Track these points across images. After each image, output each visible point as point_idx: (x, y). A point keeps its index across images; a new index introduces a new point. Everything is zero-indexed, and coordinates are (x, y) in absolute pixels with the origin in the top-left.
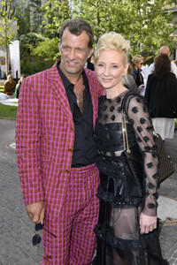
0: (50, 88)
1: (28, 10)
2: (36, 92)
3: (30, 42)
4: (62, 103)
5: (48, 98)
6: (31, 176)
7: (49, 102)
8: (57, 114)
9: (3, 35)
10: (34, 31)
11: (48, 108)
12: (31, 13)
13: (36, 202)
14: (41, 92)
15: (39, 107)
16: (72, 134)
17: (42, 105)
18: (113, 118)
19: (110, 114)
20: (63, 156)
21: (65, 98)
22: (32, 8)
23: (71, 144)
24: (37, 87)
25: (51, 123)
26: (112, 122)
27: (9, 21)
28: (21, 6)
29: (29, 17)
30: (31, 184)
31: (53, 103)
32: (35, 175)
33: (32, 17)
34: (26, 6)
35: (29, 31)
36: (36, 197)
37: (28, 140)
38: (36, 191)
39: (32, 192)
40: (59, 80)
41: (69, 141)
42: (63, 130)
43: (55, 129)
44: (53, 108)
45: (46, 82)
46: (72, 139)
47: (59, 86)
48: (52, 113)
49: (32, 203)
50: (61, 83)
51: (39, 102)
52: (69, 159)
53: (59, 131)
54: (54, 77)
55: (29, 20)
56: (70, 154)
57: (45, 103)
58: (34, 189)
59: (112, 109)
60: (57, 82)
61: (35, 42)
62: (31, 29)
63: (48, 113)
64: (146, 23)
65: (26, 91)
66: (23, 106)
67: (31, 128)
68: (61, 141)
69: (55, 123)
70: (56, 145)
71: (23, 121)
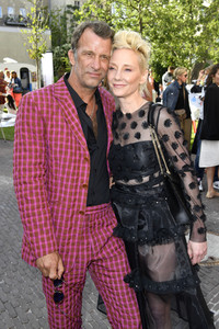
0: (58, 108)
1: (64, 18)
2: (40, 113)
4: (73, 127)
5: (57, 121)
6: (40, 220)
7: (57, 126)
8: (67, 141)
9: (34, 47)
11: (57, 134)
12: (68, 21)
13: (50, 252)
14: (48, 112)
15: (45, 132)
16: (87, 165)
17: (49, 129)
18: (138, 136)
19: (132, 132)
20: (76, 193)
21: (77, 120)
22: (68, 16)
23: (86, 179)
24: (42, 107)
26: (136, 141)
27: (40, 30)
28: (56, 14)
29: (65, 26)
30: (42, 229)
31: (62, 128)
33: (69, 25)
34: (62, 13)
35: (65, 42)
37: (33, 173)
38: (48, 239)
39: (43, 240)
40: (68, 97)
42: (75, 162)
43: (65, 161)
44: (62, 132)
45: (52, 101)
46: (87, 172)
47: (69, 105)
48: (62, 139)
49: (45, 254)
50: (70, 102)
51: (45, 126)
52: (84, 197)
53: (70, 162)
54: (62, 94)
55: (65, 30)
56: (84, 191)
57: (52, 126)
58: (45, 236)
59: (134, 125)
60: (66, 100)
63: (56, 140)
64: (199, 29)
65: (28, 110)
66: (23, 130)
67: (36, 158)
68: (73, 175)
69: (66, 153)
70: (67, 181)
71: (25, 150)
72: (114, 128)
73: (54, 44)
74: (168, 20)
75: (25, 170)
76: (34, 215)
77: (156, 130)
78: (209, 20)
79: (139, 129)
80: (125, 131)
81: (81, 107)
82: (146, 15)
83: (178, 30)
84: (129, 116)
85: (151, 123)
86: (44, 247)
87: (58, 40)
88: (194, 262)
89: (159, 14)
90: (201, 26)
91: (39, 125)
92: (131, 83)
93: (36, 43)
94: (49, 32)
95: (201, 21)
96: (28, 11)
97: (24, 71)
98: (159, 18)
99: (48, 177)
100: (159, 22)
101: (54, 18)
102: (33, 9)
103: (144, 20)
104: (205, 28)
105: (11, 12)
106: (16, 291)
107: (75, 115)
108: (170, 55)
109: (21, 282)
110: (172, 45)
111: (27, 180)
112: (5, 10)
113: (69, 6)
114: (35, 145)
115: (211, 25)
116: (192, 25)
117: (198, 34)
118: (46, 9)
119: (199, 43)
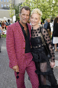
0: (17, 29)
1: (18, 7)
2: (12, 30)
6: (13, 57)
7: (17, 33)
12: (19, 8)
13: (16, 65)
14: (14, 30)
16: (25, 43)
17: (15, 34)
18: (37, 35)
19: (36, 34)
21: (22, 32)
22: (19, 6)
23: (24, 46)
25: (18, 40)
26: (37, 36)
27: (12, 10)
28: (16, 6)
30: (14, 60)
31: (18, 33)
32: (15, 57)
33: (19, 9)
34: (18, 6)
35: (19, 13)
36: (16, 64)
37: (11, 45)
38: (15, 62)
39: (14, 62)
40: (19, 26)
41: (24, 45)
42: (22, 42)
43: (19, 42)
44: (18, 35)
45: (15, 27)
46: (25, 45)
47: (20, 28)
48: (18, 37)
49: (15, 66)
50: (20, 27)
51: (14, 33)
54: (18, 25)
57: (15, 33)
58: (14, 61)
59: (36, 33)
60: (19, 27)
63: (17, 37)
64: (52, 9)
65: (9, 30)
66: (8, 35)
67: (12, 42)
68: (21, 45)
69: (19, 40)
70: (20, 47)
71: (9, 40)
72: (31, 33)
73: (16, 13)
74: (44, 7)
75: (9, 45)
76: (12, 56)
77: (42, 34)
78: (55, 7)
79: (38, 33)
80: (34, 34)
81: (23, 28)
82: (39, 5)
83: (47, 9)
84: (35, 30)
85: (41, 32)
86: (14, 64)
87: (17, 12)
88: (52, 67)
89: (42, 5)
90: (53, 8)
91: (12, 33)
93: (11, 13)
94: (15, 11)
95: (53, 7)
96: (9, 5)
97: (9, 20)
98: (42, 6)
99: (15, 46)
100: (42, 7)
102: (11, 5)
103: (38, 7)
104: (53, 9)
105: (5, 6)
106: (8, 75)
107: (21, 30)
108: (45, 15)
109: (9, 73)
110: (45, 13)
111: (10, 47)
112: (4, 5)
113: (19, 4)
114: (11, 38)
115: (55, 8)
116: (50, 8)
117: (52, 10)
118: (14, 5)
119: (52, 12)
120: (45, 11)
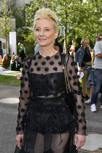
1: (24, 12)
3: (24, 33)
10: (28, 26)
12: (26, 13)
18: (55, 69)
26: (54, 72)
28: (19, 9)
29: (25, 16)
34: (23, 9)
35: (25, 26)
59: (52, 63)
61: (27, 33)
62: (26, 24)
64: (101, 17)
73: (17, 27)
79: (56, 65)
82: (69, 9)
87: (20, 24)
92: (49, 37)
93: (5, 25)
101: (18, 11)
102: (4, 6)
103: (68, 11)
113: (27, 5)
117: (101, 19)
120: (83, 22)
